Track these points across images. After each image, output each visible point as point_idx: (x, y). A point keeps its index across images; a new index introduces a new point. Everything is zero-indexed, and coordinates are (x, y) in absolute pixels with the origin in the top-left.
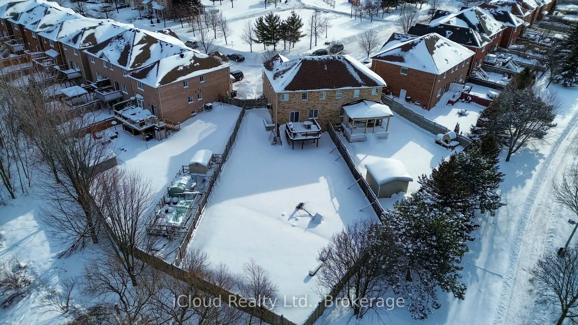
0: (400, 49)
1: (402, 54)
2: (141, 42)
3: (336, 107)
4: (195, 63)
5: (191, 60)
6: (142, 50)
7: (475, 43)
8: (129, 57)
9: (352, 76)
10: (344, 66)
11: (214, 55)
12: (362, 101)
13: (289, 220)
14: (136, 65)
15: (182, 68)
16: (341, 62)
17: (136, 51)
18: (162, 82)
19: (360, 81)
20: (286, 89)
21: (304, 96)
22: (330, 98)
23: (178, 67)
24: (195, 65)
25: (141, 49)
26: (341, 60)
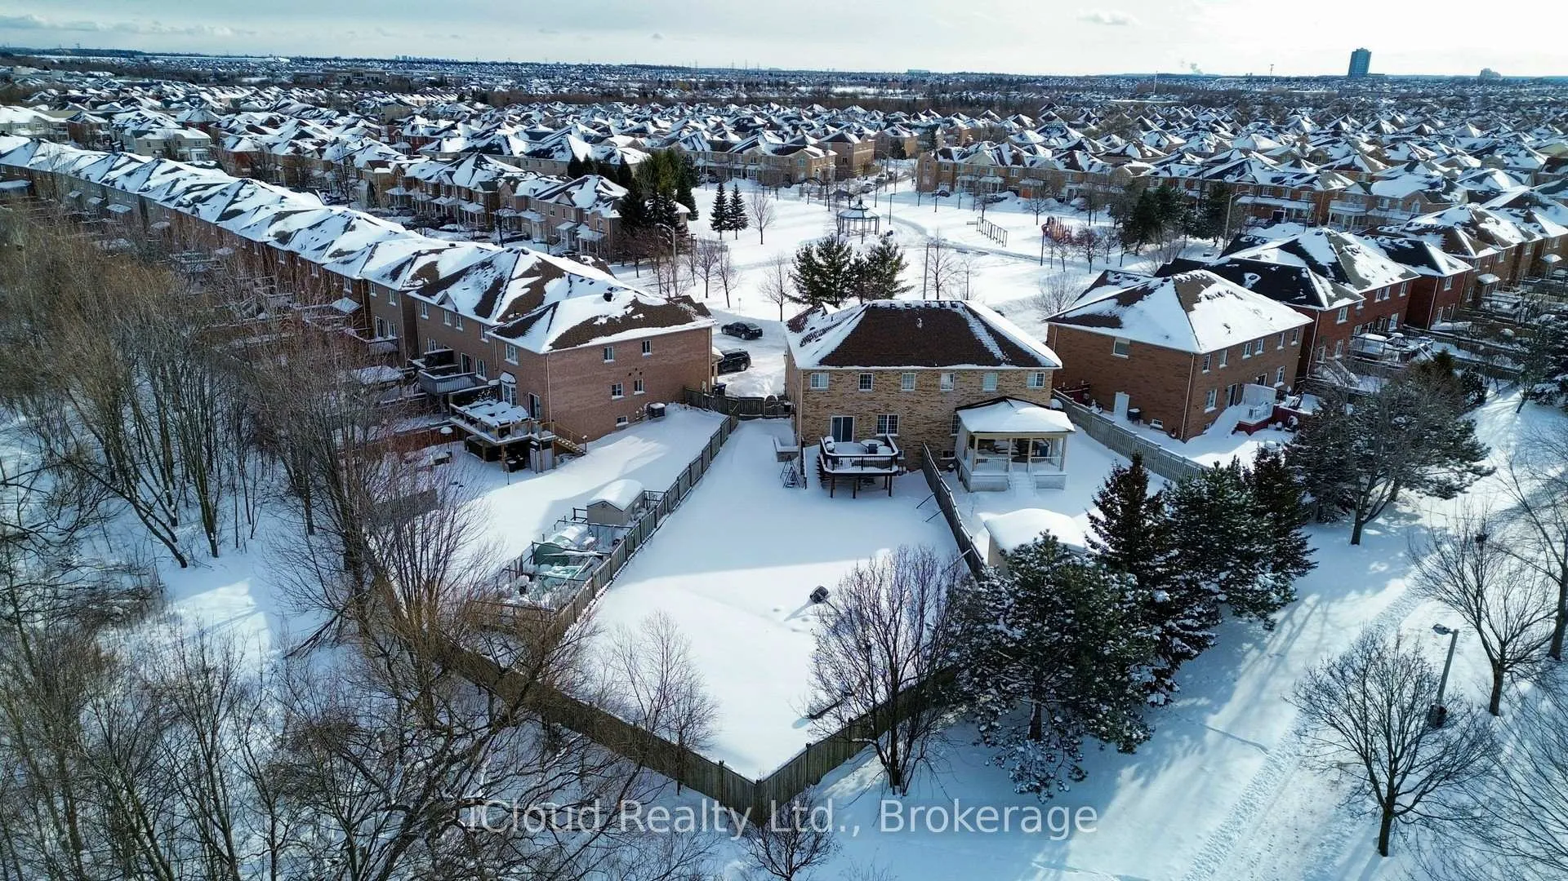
0: (1115, 301)
1: (1119, 311)
2: (529, 273)
3: (941, 412)
4: (634, 313)
5: (626, 307)
6: (528, 289)
7: (1314, 299)
8: (498, 300)
9: (980, 343)
10: (965, 322)
11: (679, 301)
12: (1004, 399)
13: (787, 620)
14: (511, 316)
15: (604, 321)
16: (956, 314)
17: (516, 290)
18: (554, 345)
19: (998, 353)
20: (822, 362)
21: (865, 381)
22: (928, 388)
23: (596, 318)
24: (635, 317)
25: (525, 287)
26: (959, 310)
